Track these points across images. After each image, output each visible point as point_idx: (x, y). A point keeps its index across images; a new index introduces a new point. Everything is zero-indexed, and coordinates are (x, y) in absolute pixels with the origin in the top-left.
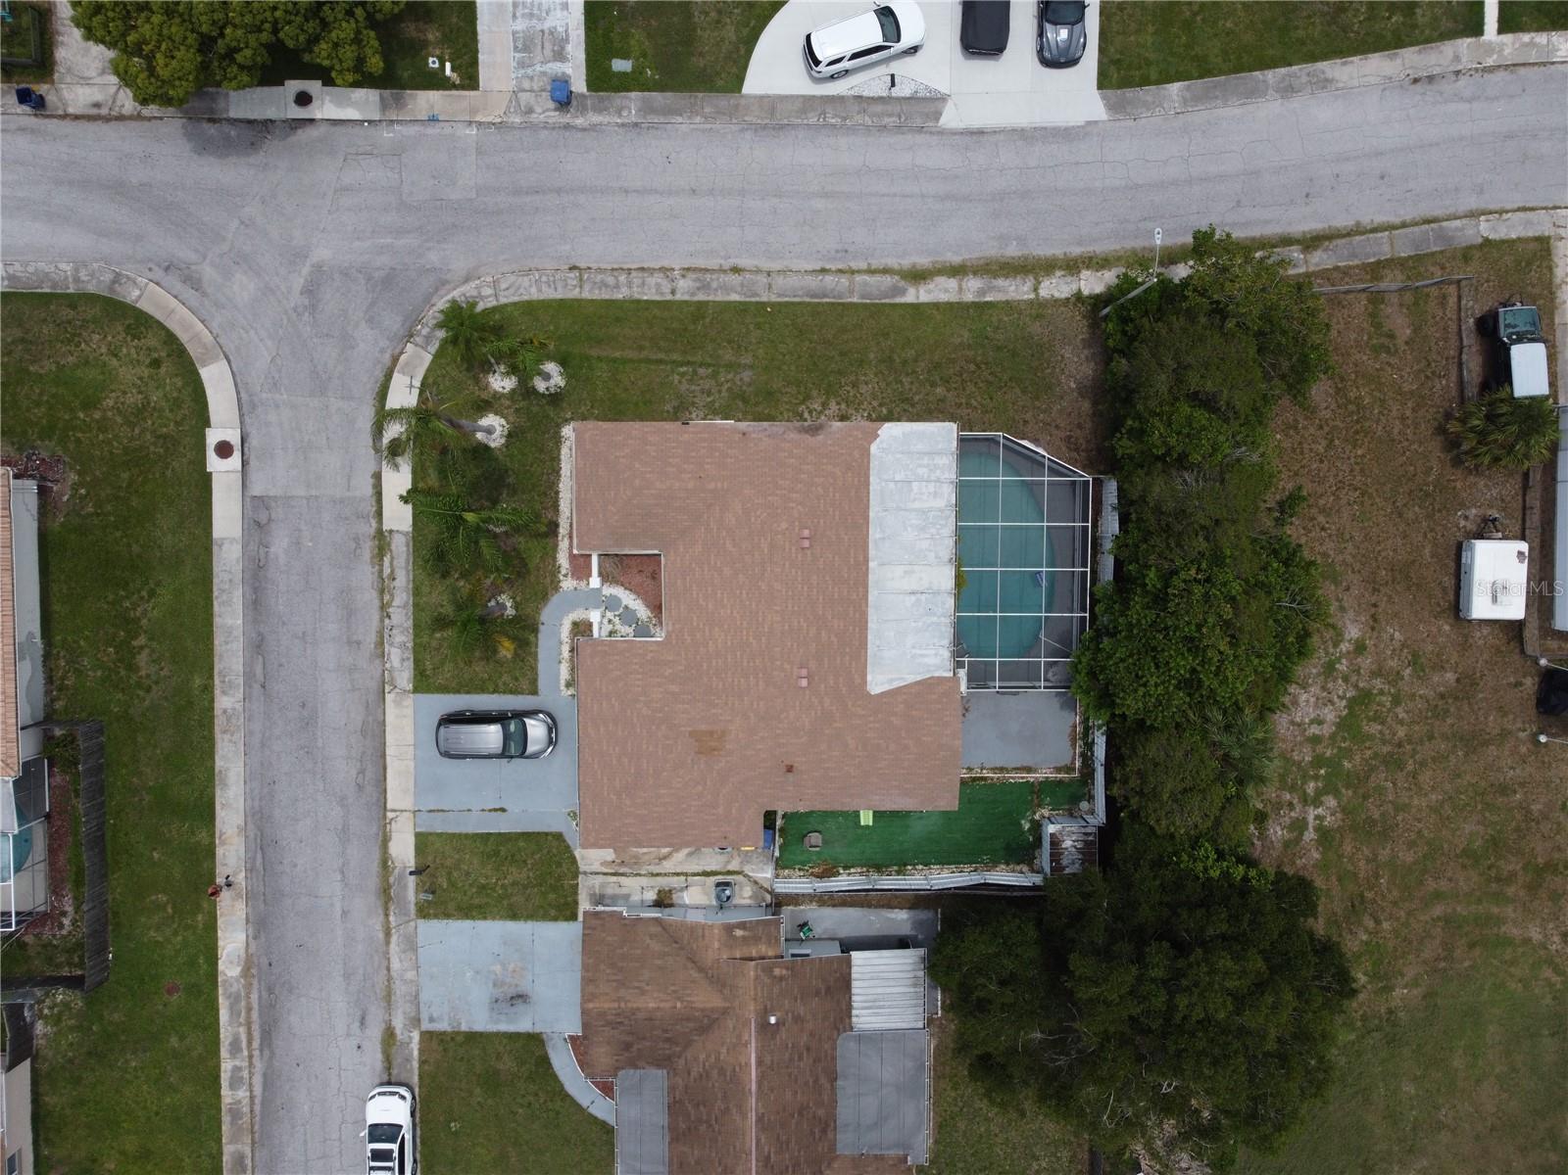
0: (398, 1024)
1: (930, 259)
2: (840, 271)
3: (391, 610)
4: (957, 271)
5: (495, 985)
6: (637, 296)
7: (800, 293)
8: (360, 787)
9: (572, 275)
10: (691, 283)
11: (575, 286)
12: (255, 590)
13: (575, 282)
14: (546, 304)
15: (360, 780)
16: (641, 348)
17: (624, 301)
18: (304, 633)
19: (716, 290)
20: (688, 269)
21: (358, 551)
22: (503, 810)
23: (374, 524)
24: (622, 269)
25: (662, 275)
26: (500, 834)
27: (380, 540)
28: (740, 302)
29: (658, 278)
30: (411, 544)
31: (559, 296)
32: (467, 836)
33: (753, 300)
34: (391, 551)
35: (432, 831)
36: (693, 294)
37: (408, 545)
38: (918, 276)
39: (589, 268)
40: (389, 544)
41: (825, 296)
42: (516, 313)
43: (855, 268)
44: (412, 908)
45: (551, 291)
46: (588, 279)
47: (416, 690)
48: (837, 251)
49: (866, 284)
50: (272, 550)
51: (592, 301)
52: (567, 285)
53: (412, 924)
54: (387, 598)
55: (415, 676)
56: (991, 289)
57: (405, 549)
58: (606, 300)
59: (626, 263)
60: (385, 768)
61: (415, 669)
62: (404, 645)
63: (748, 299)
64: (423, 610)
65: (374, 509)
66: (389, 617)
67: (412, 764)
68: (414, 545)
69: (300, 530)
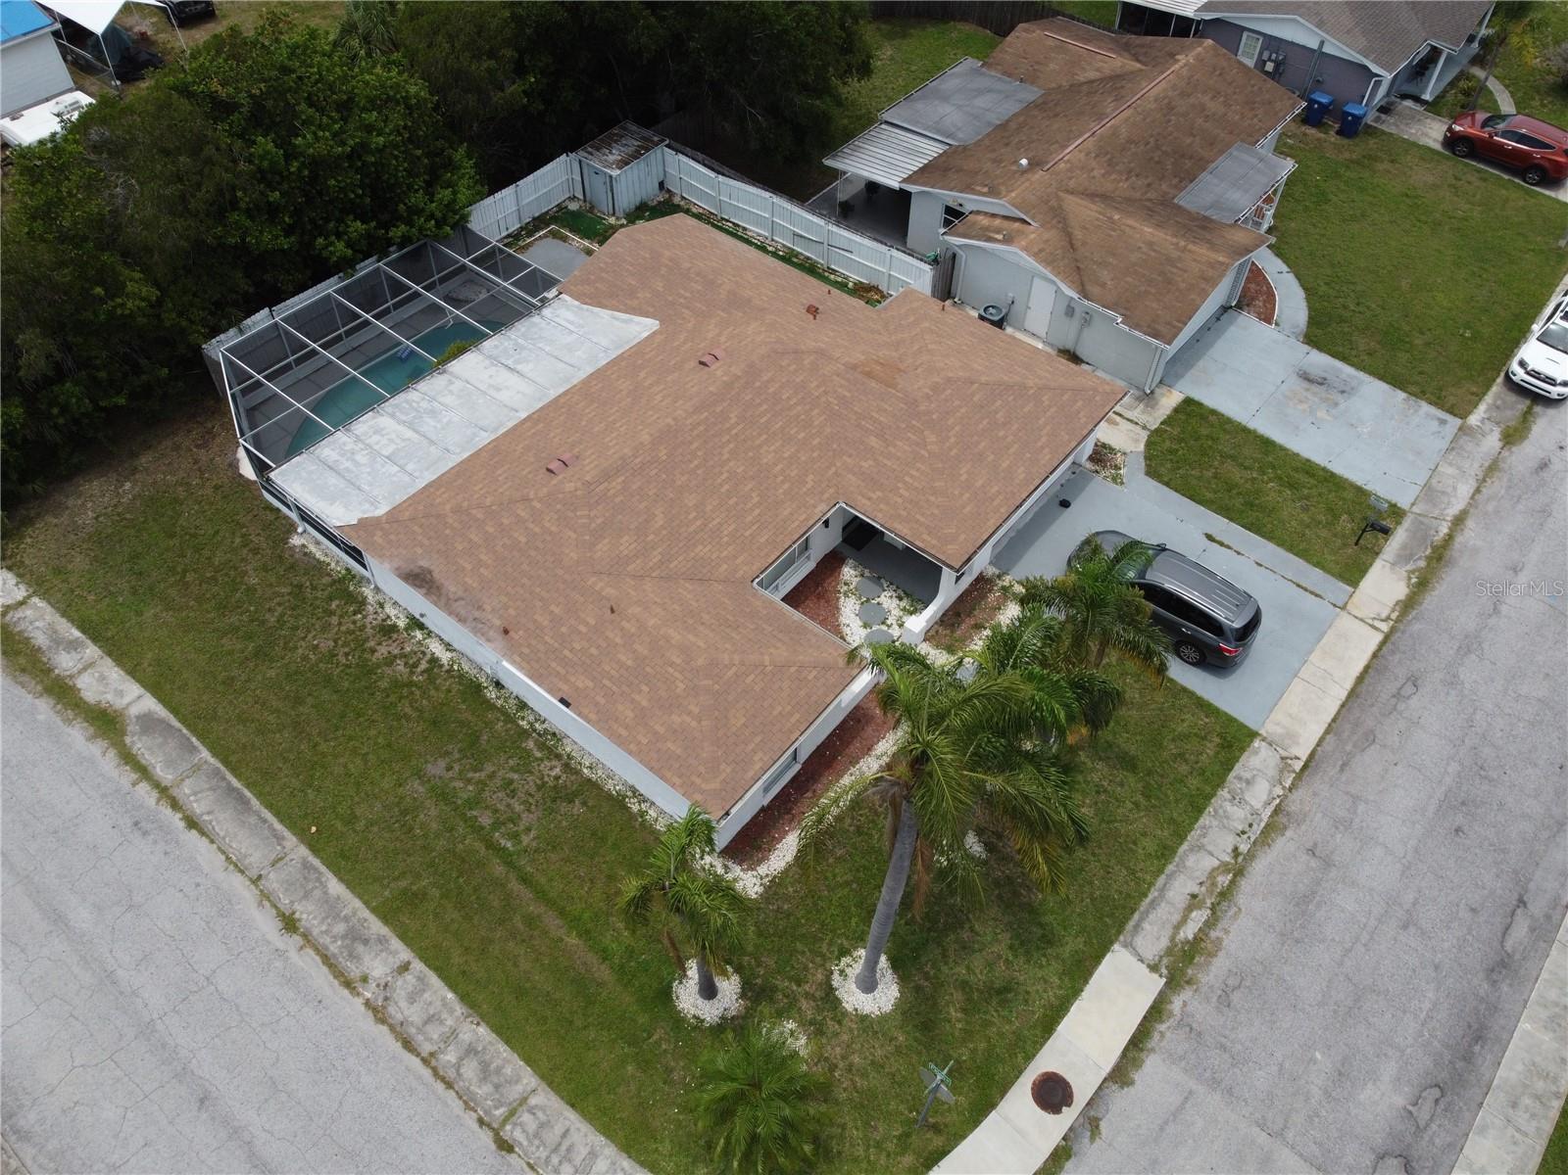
0: (1492, 441)
1: (69, 730)
2: (175, 805)
3: (1228, 859)
4: (62, 692)
5: (1336, 404)
6: (459, 1009)
7: (253, 820)
8: (1414, 681)
9: (518, 1135)
10: (367, 959)
11: (531, 1111)
12: (1468, 1058)
13: (526, 1117)
14: (605, 1121)
15: (1409, 689)
16: (530, 921)
17: (484, 1018)
18: (1405, 927)
19: (346, 919)
20: (348, 984)
21: (1231, 982)
22: (1210, 537)
23: (1176, 1004)
24: (435, 1072)
25: (392, 1010)
26: (1231, 520)
27: (1183, 973)
28: (337, 873)
29: (402, 1009)
30: (1131, 923)
31: (571, 1117)
32: (1281, 543)
33: (316, 862)
34: (1172, 939)
35: (1328, 576)
36: (382, 940)
37: (1137, 927)
38: (106, 723)
39: (481, 1122)
40: (1169, 951)
41: (231, 789)
42: (666, 1147)
43: (155, 794)
44: (1407, 523)
45: (575, 1137)
46: (499, 1105)
47: (1253, 735)
48: (145, 833)
49: (169, 763)
50: (1400, 1101)
51: (529, 1061)
52: (542, 1125)
53: (1415, 509)
54: (1224, 880)
55: (1242, 750)
56: (58, 641)
57: (1146, 925)
58: (507, 1042)
59: (419, 1078)
60: (1360, 679)
61: (1237, 759)
62: (1236, 799)
63: (323, 868)
64: (1172, 821)
65: (1162, 1027)
66: (1236, 849)
67: (1314, 658)
68: (1127, 919)
69: (1327, 1093)
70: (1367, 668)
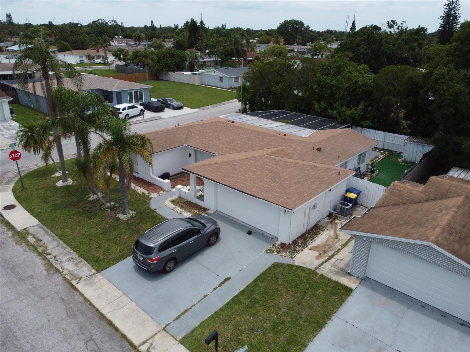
3: (48, 252)
22: (228, 279)
23: (10, 232)
27: (18, 235)
34: (31, 234)
40: (27, 233)
55: (92, 265)
61: (89, 262)
62: (71, 259)
65: (6, 229)
66: (50, 254)
70: (117, 329)
